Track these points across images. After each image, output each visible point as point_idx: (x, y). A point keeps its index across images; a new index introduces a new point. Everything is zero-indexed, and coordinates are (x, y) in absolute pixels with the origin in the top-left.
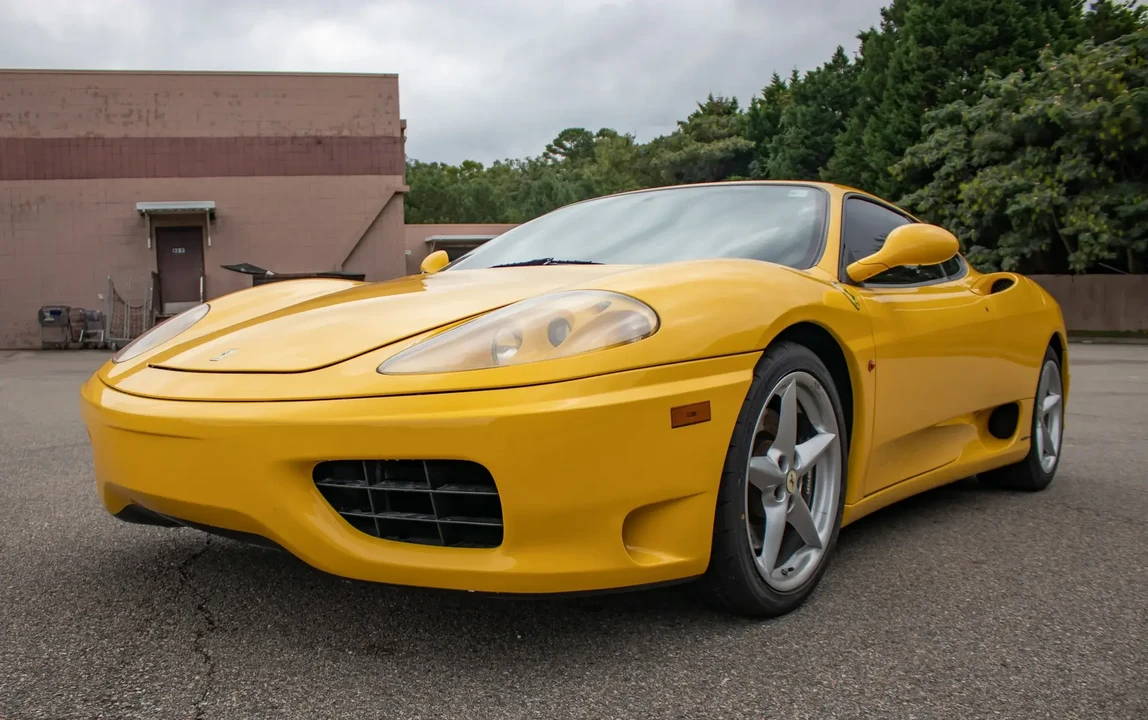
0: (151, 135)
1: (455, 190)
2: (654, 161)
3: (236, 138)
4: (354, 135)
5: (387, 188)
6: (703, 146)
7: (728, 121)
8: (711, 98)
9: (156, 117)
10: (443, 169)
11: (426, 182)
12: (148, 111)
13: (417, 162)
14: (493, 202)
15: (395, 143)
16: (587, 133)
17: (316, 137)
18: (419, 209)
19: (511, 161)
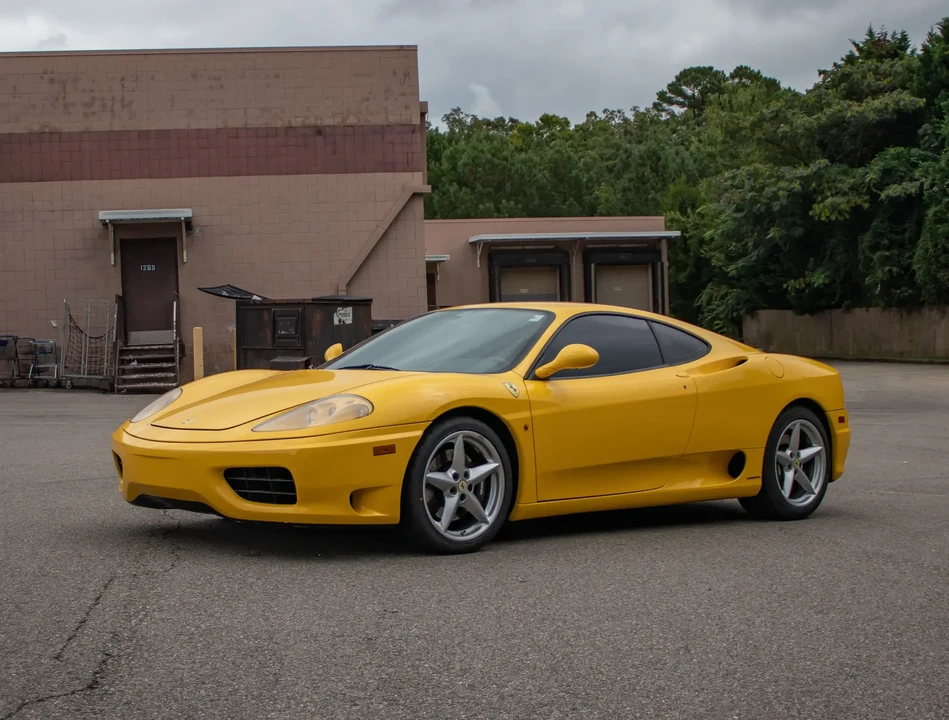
0: (117, 128)
1: (523, 162)
2: (784, 128)
3: (218, 130)
4: (362, 123)
5: (403, 189)
6: (850, 106)
7: (891, 67)
8: (871, 33)
9: (123, 106)
10: (512, 128)
11: (482, 151)
12: (113, 99)
13: (475, 118)
14: (577, 179)
15: (413, 132)
16: (717, 72)
17: (316, 127)
18: (473, 189)
19: (612, 112)
